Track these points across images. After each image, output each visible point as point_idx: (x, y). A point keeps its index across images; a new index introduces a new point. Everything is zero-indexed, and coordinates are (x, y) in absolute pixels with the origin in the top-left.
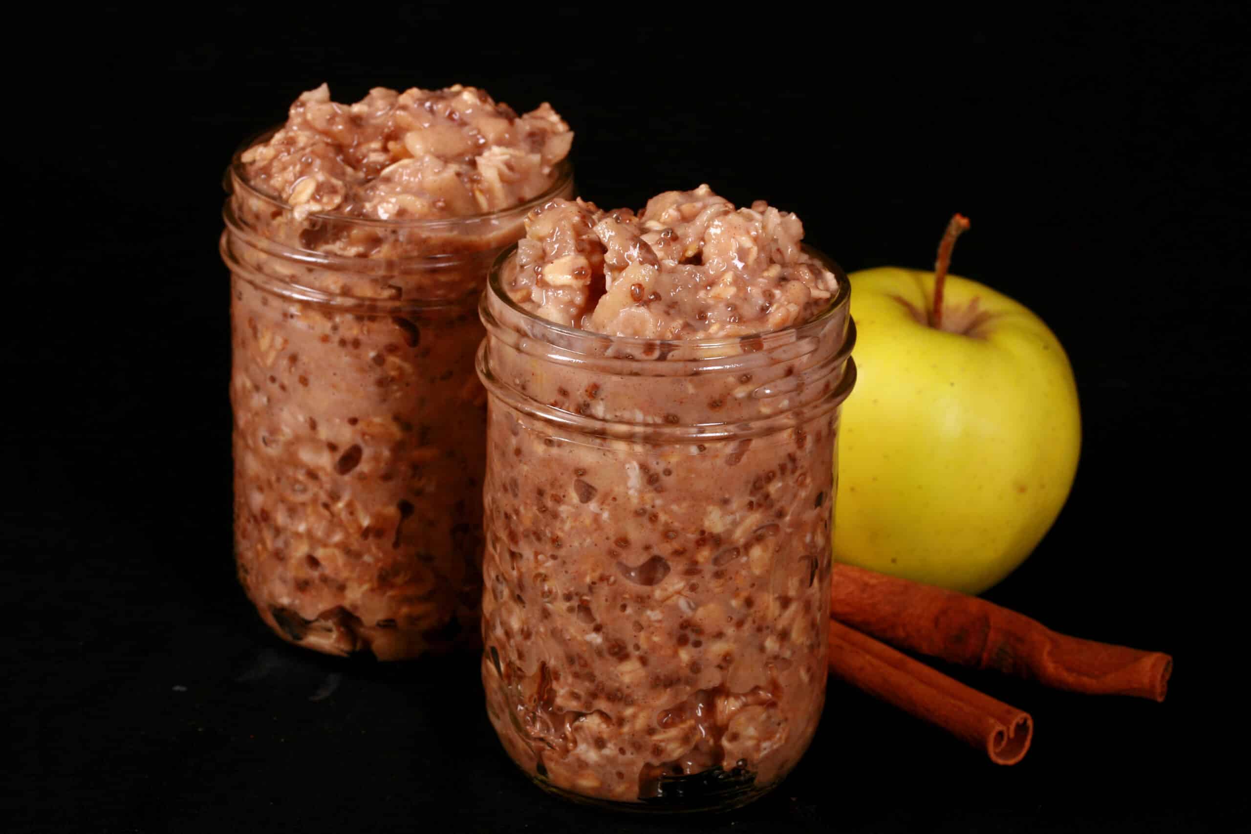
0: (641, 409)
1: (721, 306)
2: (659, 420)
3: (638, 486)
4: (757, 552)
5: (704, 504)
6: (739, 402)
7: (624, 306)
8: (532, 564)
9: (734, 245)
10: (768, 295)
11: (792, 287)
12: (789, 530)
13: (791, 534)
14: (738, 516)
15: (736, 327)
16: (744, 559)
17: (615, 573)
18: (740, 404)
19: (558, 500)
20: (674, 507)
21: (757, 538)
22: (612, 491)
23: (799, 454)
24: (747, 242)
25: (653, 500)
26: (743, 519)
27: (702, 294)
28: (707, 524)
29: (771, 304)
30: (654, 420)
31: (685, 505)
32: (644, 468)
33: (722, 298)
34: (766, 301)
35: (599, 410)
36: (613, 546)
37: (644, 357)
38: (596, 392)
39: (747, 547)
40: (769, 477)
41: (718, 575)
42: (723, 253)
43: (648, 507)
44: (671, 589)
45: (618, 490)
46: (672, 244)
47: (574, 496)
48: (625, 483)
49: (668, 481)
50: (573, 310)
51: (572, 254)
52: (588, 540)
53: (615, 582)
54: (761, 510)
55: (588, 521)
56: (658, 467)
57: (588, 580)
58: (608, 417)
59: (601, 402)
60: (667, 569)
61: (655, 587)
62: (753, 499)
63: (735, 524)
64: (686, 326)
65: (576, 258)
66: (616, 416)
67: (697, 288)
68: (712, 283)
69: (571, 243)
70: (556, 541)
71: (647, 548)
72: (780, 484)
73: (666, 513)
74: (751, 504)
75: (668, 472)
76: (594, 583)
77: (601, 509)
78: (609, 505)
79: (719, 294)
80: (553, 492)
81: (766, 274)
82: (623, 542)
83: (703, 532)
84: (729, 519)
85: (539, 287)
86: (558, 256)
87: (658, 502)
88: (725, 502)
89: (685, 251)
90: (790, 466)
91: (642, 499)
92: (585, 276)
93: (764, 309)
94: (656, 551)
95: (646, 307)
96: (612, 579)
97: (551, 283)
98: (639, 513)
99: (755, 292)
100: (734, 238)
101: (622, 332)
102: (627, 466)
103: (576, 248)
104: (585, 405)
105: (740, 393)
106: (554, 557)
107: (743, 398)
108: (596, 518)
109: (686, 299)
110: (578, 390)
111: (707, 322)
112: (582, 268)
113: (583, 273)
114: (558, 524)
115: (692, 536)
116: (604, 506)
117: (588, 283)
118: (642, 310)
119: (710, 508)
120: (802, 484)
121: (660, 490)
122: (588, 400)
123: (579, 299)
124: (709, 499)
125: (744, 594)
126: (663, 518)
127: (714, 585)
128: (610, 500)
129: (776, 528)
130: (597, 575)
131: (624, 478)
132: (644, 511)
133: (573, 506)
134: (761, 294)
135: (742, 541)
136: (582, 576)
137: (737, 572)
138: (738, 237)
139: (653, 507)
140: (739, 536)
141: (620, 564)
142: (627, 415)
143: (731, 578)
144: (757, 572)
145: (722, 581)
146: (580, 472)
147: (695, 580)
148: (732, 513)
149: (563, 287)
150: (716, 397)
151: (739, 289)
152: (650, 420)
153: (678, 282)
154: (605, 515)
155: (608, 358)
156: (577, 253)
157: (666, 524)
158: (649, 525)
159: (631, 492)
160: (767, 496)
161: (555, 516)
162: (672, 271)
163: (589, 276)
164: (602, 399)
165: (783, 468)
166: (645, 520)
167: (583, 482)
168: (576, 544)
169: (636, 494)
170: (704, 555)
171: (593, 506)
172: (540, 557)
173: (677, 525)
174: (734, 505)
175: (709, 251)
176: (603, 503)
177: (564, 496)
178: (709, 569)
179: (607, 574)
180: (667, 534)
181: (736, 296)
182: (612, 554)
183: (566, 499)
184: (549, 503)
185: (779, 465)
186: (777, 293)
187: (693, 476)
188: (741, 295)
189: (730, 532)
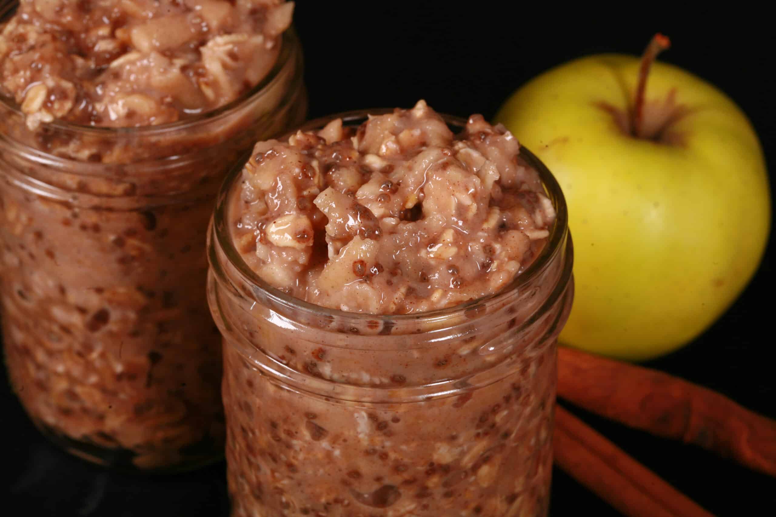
0: (368, 371)
1: (442, 268)
2: (386, 381)
3: (367, 431)
4: (485, 470)
5: (433, 442)
6: (464, 359)
7: (347, 281)
8: (270, 479)
9: (454, 202)
10: (488, 251)
11: (512, 239)
12: (514, 445)
13: (517, 447)
14: (465, 447)
15: (459, 294)
16: (472, 478)
17: (348, 497)
18: (465, 360)
19: (290, 434)
20: (404, 447)
21: (485, 459)
22: (342, 434)
23: (523, 382)
24: (466, 200)
25: (382, 442)
26: (470, 449)
27: (423, 253)
28: (436, 457)
29: (492, 260)
30: (380, 380)
31: (413, 445)
32: (372, 417)
33: (443, 259)
34: (487, 257)
35: (326, 369)
36: (346, 477)
37: (369, 330)
38: (322, 355)
39: (475, 468)
40: (495, 409)
41: (447, 495)
42: (442, 209)
43: (378, 448)
44: (403, 510)
45: (348, 433)
46: (393, 197)
47: (306, 435)
48: (355, 429)
49: (396, 427)
50: (298, 269)
51: (293, 213)
52: (321, 471)
53: (349, 505)
54: (487, 438)
55: (320, 455)
56: (386, 415)
57: (323, 500)
58: (336, 376)
59: (328, 364)
60: (399, 495)
61: (387, 508)
62: (480, 431)
63: (463, 454)
64: (410, 292)
65: (298, 217)
66: (343, 376)
67: (418, 247)
68: (433, 241)
69: (293, 202)
70: (291, 467)
71: (379, 479)
72: (505, 413)
73: (395, 452)
74: (478, 435)
75: (396, 420)
76: (328, 504)
77: (333, 447)
78: (340, 444)
79: (440, 255)
80: (286, 427)
81: (485, 226)
82: (356, 474)
83: (432, 464)
84: (457, 451)
85: (263, 244)
86: (280, 214)
87: (388, 444)
88: (453, 438)
89: (405, 202)
90: (514, 394)
91: (372, 441)
92: (308, 239)
93: (485, 266)
94: (387, 481)
95: (368, 282)
96: (346, 502)
97: (275, 243)
98: (369, 453)
99: (475, 248)
100: (453, 195)
101: (346, 304)
102: (356, 415)
103: (298, 206)
104: (311, 364)
105: (465, 351)
106: (291, 478)
107: (466, 356)
108: (329, 455)
109: (408, 259)
110: (305, 351)
111: (429, 287)
112: (304, 232)
113: (306, 236)
114: (292, 453)
115: (421, 469)
116: (336, 445)
117: (311, 244)
118: (365, 288)
119: (438, 445)
120: (525, 404)
121: (389, 434)
122: (315, 360)
123: (303, 259)
124: (437, 438)
125: (473, 505)
126: (393, 456)
127: (445, 503)
128: (340, 441)
129: (502, 447)
130: (332, 497)
131: (355, 425)
132: (374, 451)
133: (306, 442)
134: (482, 249)
135: (470, 465)
136: (318, 497)
137: (466, 490)
138: (457, 194)
139: (383, 447)
140: (467, 461)
141: (353, 491)
142: (354, 376)
143: (460, 495)
144: (485, 485)
145: (451, 499)
146: (310, 416)
147: (425, 501)
148: (461, 446)
149: (285, 248)
150: (441, 357)
151: (459, 247)
152: (377, 381)
153: (400, 242)
154: (337, 453)
155: (332, 331)
156: (299, 212)
157: (396, 460)
158: (380, 462)
159: (361, 436)
160: (493, 425)
161: (289, 446)
162: (393, 231)
163: (312, 238)
164: (329, 362)
165: (507, 399)
166: (376, 458)
167: (313, 423)
168: (310, 472)
169: (366, 438)
170: (434, 481)
171: (325, 444)
172: (277, 475)
173: (406, 460)
174: (461, 440)
175: (429, 205)
176: (334, 443)
177: (296, 433)
178: (438, 492)
179: (341, 497)
180: (398, 468)
181: (457, 256)
182: (345, 483)
183: (298, 435)
184: (283, 436)
185: (504, 397)
186: (497, 247)
187: (421, 421)
188: (462, 253)
189: (457, 461)
